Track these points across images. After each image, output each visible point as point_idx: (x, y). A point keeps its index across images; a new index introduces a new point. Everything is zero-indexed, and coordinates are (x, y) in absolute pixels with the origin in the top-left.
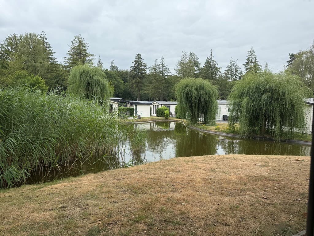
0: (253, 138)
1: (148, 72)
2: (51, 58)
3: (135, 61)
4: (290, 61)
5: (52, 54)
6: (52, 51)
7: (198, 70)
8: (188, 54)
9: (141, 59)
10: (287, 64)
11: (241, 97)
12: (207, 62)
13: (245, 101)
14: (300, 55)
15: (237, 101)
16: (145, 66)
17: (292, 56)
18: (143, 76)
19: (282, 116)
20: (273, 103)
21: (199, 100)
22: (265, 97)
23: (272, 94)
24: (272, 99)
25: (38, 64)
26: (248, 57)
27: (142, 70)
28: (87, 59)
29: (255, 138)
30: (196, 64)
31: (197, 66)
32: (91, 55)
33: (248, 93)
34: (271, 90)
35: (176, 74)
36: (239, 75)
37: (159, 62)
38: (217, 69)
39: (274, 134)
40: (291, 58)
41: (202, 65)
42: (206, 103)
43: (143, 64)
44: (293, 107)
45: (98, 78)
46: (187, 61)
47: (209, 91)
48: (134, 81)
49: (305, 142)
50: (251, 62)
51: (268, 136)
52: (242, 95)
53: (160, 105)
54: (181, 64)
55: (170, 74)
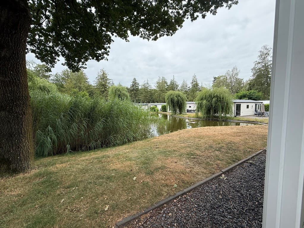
0: (208, 120)
1: (140, 88)
2: (87, 81)
3: (133, 82)
4: (214, 81)
5: (87, 79)
6: (87, 78)
7: (167, 86)
8: (161, 77)
9: (136, 80)
10: (213, 82)
11: (201, 100)
12: (171, 82)
13: (205, 102)
14: (219, 78)
15: (200, 102)
16: (138, 84)
17: (215, 78)
18: (137, 90)
19: (222, 108)
20: (218, 103)
21: (178, 102)
22: (214, 100)
23: (217, 98)
24: (217, 101)
25: (82, 85)
26: (192, 79)
27: (137, 87)
28: (108, 81)
29: (209, 120)
30: (166, 83)
31: (166, 84)
32: (110, 80)
33: (205, 98)
34: (217, 96)
35: (155, 88)
36: (189, 89)
37: (146, 82)
38: (177, 85)
39: (218, 117)
40: (214, 79)
41: (169, 83)
42: (181, 103)
43: (137, 83)
44: (227, 104)
45: (124, 92)
46: (161, 81)
47: (182, 97)
48: (133, 92)
49: (233, 120)
50: (195, 82)
51: (215, 119)
52: (202, 99)
53: (151, 105)
54: (158, 83)
55: (152, 88)
